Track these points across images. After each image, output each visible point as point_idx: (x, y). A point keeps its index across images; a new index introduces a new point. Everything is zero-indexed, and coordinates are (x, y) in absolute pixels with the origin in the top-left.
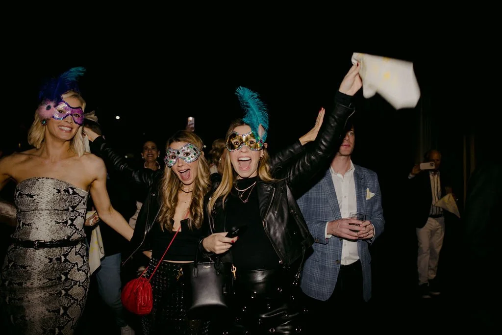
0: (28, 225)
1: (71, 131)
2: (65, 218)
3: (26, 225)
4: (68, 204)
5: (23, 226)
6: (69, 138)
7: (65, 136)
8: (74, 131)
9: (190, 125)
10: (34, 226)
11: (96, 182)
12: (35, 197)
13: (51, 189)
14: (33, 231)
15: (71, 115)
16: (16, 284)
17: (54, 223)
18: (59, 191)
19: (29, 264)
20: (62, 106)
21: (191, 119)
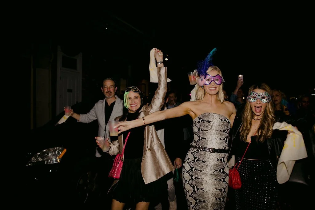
0: (206, 139)
1: (215, 89)
2: (224, 137)
3: (204, 139)
4: (226, 128)
5: (202, 139)
6: (216, 93)
7: (214, 92)
8: (217, 88)
9: (240, 80)
10: (209, 139)
11: (232, 115)
12: (211, 123)
13: (218, 119)
14: (209, 142)
15: (213, 81)
16: (199, 170)
17: (219, 139)
18: (222, 121)
19: (207, 161)
20: (208, 77)
21: (240, 76)
